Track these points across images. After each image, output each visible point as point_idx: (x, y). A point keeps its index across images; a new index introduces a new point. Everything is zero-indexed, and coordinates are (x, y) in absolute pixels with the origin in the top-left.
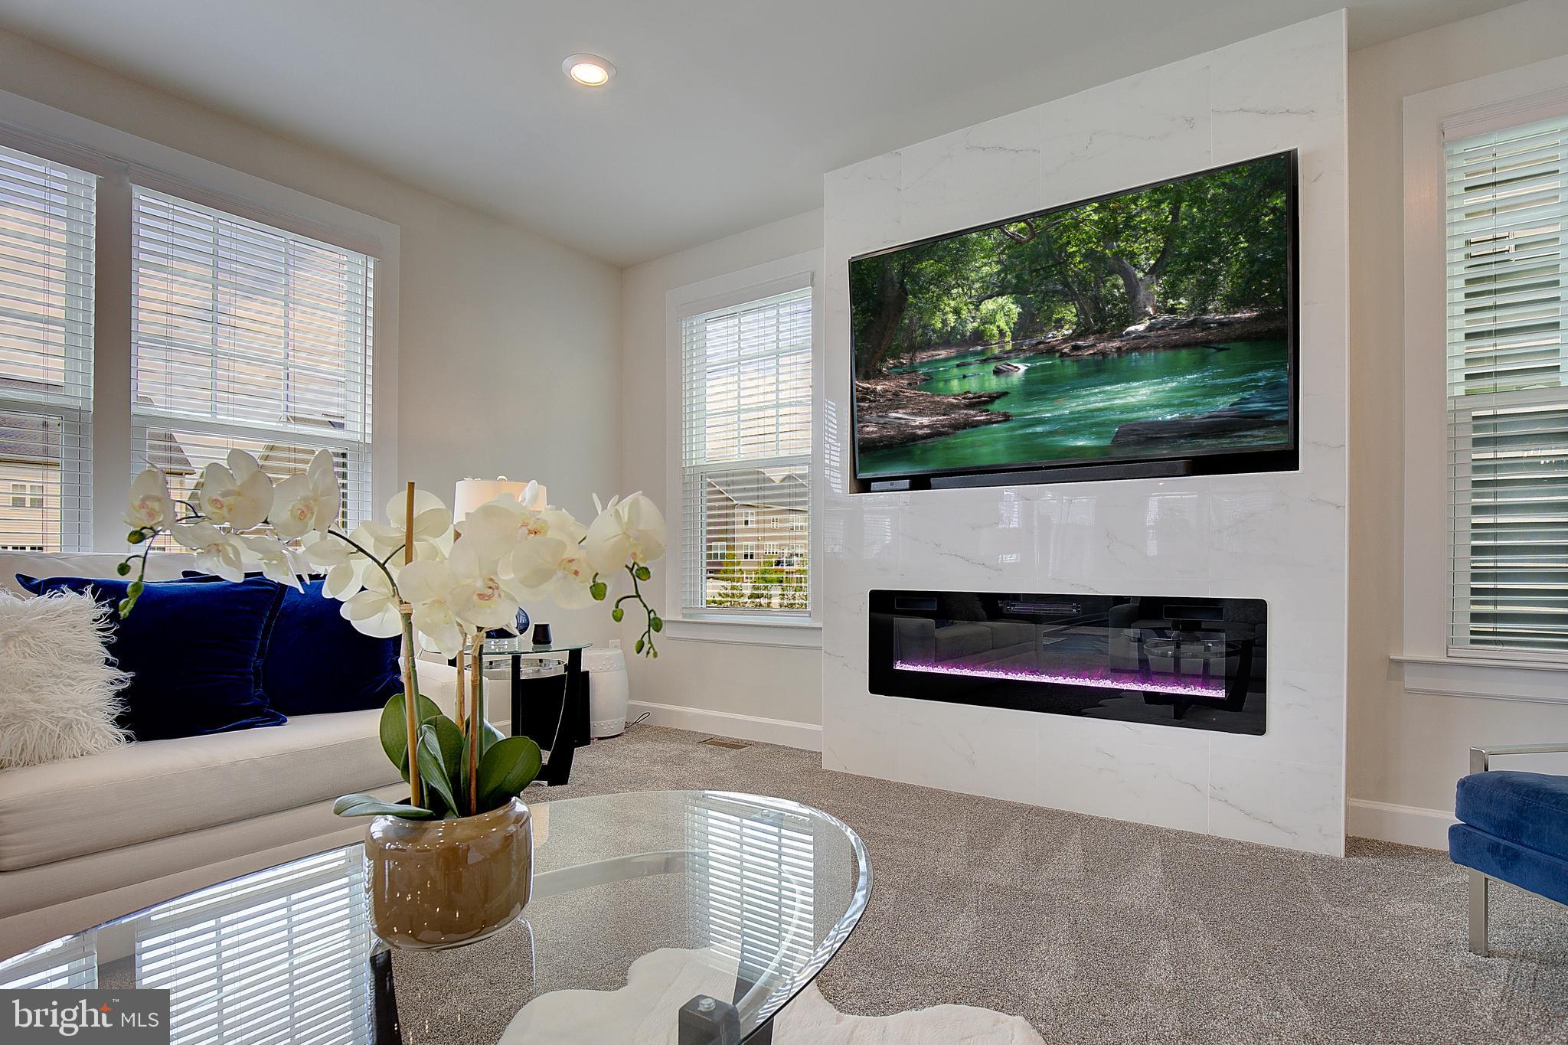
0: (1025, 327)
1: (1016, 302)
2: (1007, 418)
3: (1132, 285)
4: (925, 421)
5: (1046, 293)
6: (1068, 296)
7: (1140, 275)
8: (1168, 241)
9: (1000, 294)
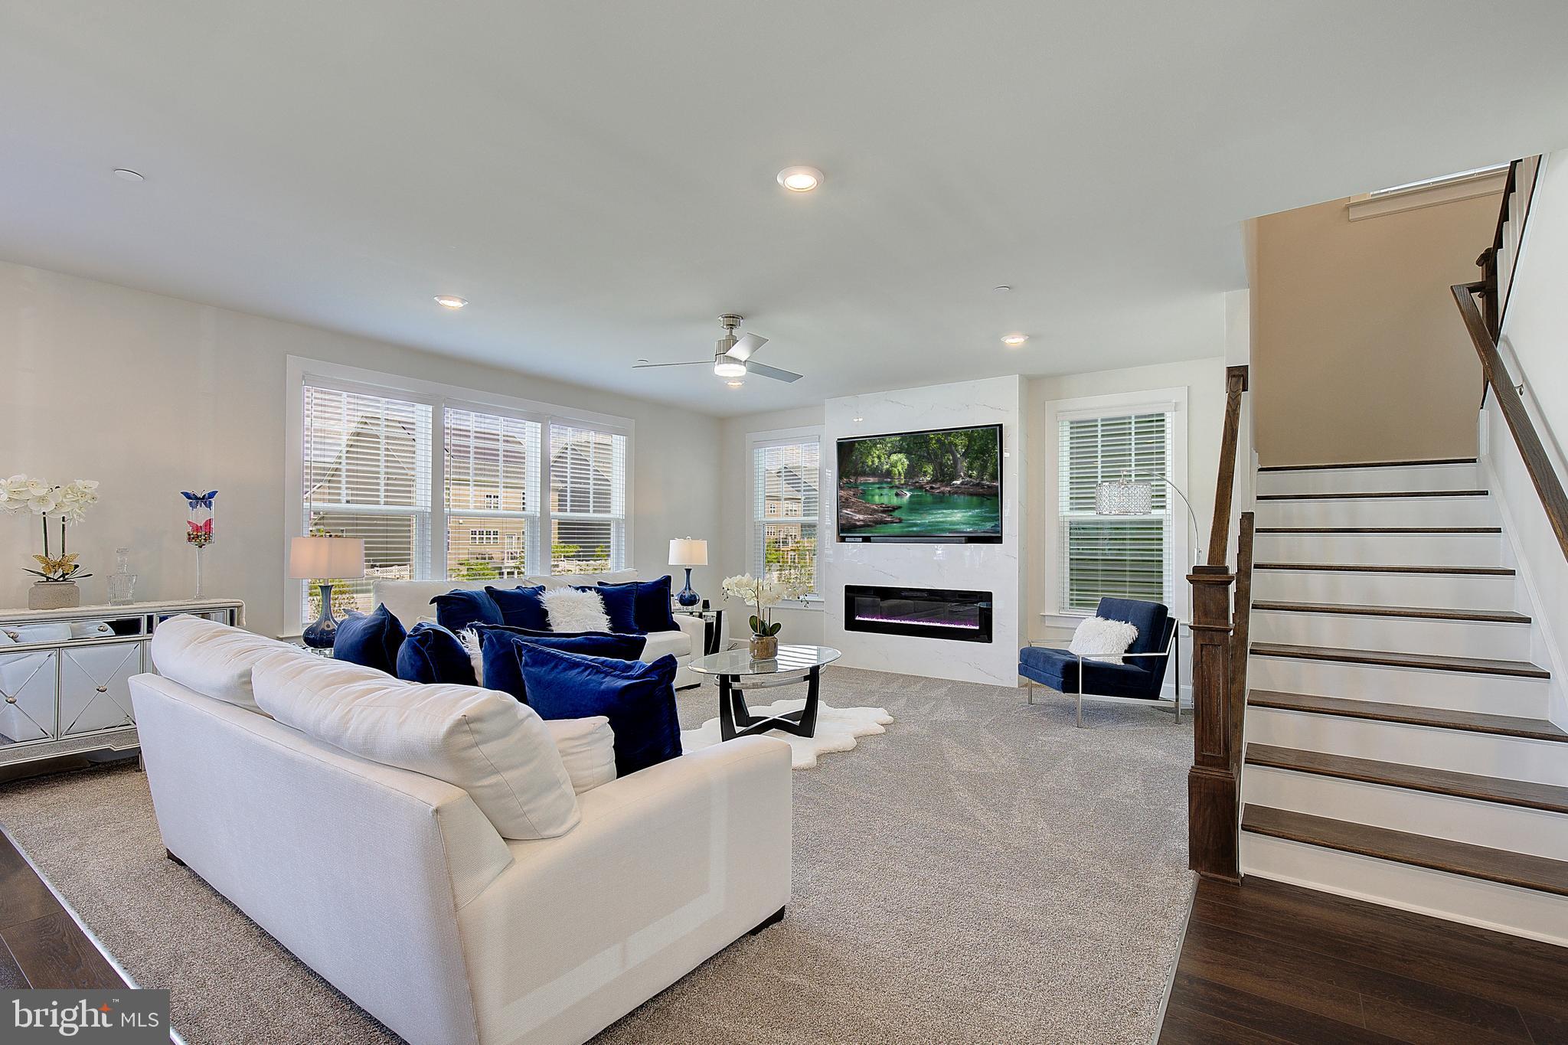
0: (912, 472)
1: (907, 458)
2: (901, 521)
3: (955, 460)
4: (861, 517)
5: (920, 456)
6: (930, 461)
7: (959, 456)
8: (969, 441)
9: (900, 452)
